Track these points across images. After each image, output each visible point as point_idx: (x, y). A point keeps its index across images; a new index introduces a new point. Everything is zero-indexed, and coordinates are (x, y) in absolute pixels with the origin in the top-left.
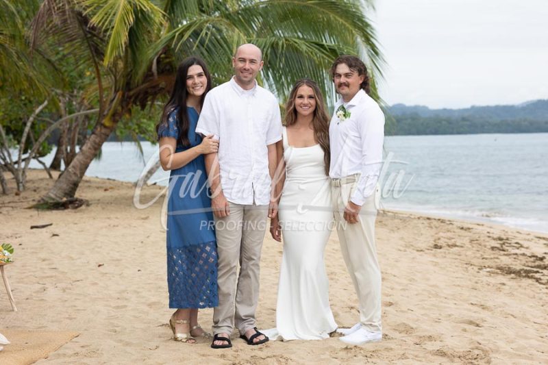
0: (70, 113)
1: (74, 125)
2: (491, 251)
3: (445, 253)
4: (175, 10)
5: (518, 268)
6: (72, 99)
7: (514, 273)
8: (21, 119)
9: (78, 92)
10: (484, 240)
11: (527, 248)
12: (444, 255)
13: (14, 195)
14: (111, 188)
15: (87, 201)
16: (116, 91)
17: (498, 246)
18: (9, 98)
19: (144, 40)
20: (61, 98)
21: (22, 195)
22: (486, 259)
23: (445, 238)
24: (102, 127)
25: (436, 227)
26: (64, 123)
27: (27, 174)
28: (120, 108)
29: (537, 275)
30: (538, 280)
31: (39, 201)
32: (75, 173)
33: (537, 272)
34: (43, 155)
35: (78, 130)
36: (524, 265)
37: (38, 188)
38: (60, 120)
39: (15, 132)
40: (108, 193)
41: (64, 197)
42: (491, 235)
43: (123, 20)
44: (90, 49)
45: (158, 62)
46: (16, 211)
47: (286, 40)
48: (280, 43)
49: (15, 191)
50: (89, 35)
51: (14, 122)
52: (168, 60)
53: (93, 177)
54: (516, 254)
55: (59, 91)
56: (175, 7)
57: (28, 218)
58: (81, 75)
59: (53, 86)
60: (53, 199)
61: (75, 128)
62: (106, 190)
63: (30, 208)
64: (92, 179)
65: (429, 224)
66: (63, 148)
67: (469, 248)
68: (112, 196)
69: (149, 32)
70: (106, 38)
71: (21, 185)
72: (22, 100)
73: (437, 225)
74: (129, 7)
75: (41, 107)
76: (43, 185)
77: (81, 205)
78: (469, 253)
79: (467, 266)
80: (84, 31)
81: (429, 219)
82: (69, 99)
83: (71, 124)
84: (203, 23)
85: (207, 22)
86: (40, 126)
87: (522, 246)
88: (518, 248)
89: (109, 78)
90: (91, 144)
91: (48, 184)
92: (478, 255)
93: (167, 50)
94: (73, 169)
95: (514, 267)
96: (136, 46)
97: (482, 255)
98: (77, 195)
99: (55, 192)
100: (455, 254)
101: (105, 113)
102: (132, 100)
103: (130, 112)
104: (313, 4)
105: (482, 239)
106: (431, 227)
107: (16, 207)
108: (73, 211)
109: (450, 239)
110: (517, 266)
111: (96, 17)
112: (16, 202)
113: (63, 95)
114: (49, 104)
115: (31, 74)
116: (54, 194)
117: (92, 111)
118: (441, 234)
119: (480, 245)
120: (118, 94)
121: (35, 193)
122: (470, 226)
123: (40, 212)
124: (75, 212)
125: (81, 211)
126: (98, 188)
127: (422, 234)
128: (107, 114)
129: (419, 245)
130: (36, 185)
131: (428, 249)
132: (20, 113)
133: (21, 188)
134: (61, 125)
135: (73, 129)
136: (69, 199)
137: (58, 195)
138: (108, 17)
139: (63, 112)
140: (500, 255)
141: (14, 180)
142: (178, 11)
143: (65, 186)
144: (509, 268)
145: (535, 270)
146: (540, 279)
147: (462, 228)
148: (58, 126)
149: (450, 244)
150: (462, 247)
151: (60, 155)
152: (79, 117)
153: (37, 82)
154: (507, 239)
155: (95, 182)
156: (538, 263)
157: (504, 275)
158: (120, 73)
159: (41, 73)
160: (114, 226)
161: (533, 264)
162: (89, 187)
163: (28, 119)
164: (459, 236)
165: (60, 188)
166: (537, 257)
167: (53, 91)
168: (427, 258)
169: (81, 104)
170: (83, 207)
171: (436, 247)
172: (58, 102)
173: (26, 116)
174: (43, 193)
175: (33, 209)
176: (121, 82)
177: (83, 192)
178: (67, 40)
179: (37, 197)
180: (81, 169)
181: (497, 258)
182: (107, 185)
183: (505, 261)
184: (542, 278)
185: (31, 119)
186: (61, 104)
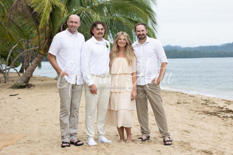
0: (28, 48)
1: (29, 54)
2: (201, 105)
3: (182, 106)
4: (70, 5)
5: (212, 112)
6: (28, 43)
7: (209, 114)
8: (7, 51)
9: (31, 40)
10: (199, 101)
11: (217, 104)
12: (181, 106)
13: (3, 83)
14: (44, 80)
15: (34, 85)
16: (46, 39)
17: (205, 103)
18: (2, 42)
19: (57, 18)
20: (23, 42)
21: (7, 83)
22: (199, 108)
23: (182, 100)
24: (40, 54)
25: (179, 96)
26: (25, 53)
27: (9, 74)
28: (47, 46)
29: (219, 115)
30: (219, 116)
31: (14, 85)
32: (29, 74)
33: (219, 113)
34: (16, 67)
35: (31, 55)
36: (214, 111)
37: (14, 80)
38: (23, 52)
39: (5, 57)
40: (43, 82)
41: (24, 83)
42: (203, 99)
43: (47, 10)
44: (35, 21)
45: (63, 27)
46: (4, 89)
47: (117, 18)
48: (114, 19)
49: (4, 81)
50: (34, 16)
51: (4, 53)
53: (37, 76)
54: (212, 106)
55: (22, 40)
56: (70, 4)
57: (9, 92)
58: (31, 33)
59: (20, 37)
60: (20, 84)
61: (29, 55)
62: (42, 81)
63: (10, 88)
64: (37, 77)
65: (177, 94)
66: (25, 63)
67: (192, 104)
68: (44, 83)
69: (59, 15)
70: (41, 17)
71: (6, 79)
72: (7, 43)
73: (180, 95)
74: (50, 4)
75: (15, 46)
76: (16, 79)
77: (31, 87)
78: (192, 106)
79: (190, 111)
80: (32, 14)
81: (177, 92)
82: (27, 43)
83: (28, 53)
84: (81, 11)
85: (83, 10)
86: (15, 54)
87: (215, 103)
88: (213, 104)
89: (43, 34)
90: (35, 61)
91: (18, 79)
92: (196, 107)
94: (28, 72)
95: (210, 111)
96: (54, 20)
97: (197, 107)
98: (30, 83)
99: (20, 81)
100: (186, 106)
101: (41, 48)
104: (128, 3)
105: (198, 100)
106: (177, 96)
107: (4, 88)
108: (28, 89)
109: (185, 100)
110: (211, 111)
111: (36, 8)
112: (4, 86)
113: (24, 41)
114: (18, 45)
115: (11, 32)
116: (20, 82)
117: (36, 48)
118: (181, 98)
119: (197, 102)
120: (47, 40)
121: (12, 82)
122: (194, 95)
123: (14, 90)
124: (29, 90)
125: (31, 89)
126: (39, 80)
127: (173, 98)
128: (42, 49)
129: (171, 102)
130: (13, 79)
131: (175, 104)
132: (6, 49)
133: (7, 80)
134: (24, 54)
135: (28, 55)
136: (26, 84)
137: (22, 83)
138: (41, 8)
139: (25, 49)
140: (205, 107)
141: (4, 77)
142: (71, 6)
143: (24, 79)
144: (208, 112)
145: (219, 112)
146: (220, 116)
147: (190, 96)
148: (22, 54)
149: (184, 102)
150: (189, 103)
151: (23, 67)
152: (31, 50)
153: (13, 36)
154: (209, 100)
155: (38, 78)
156: (220, 110)
157: (205, 114)
158: (48, 32)
159: (15, 32)
160: (44, 95)
161: (218, 110)
162: (35, 80)
163: (10, 51)
164: (189, 99)
165: (22, 80)
166: (220, 107)
167: (20, 39)
168: (174, 107)
169: (32, 45)
170: (32, 87)
171: (178, 103)
172: (22, 44)
173: (9, 50)
174: (16, 82)
175: (11, 88)
176: (48, 36)
177: (33, 82)
178: (25, 18)
179: (13, 84)
180: (31, 72)
181: (203, 108)
182: (43, 79)
183: (207, 109)
184: (221, 115)
185: (11, 51)
186: (24, 45)
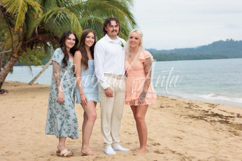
4: (45, 5)
9: (2, 43)
14: (18, 85)
15: (7, 90)
16: (19, 42)
19: (32, 18)
24: (13, 58)
28: (21, 49)
32: (1, 78)
35: (2, 60)
40: (16, 87)
43: (22, 10)
44: (7, 22)
45: (38, 28)
50: (6, 17)
52: (42, 28)
58: (3, 35)
68: (18, 89)
69: (34, 15)
74: (25, 3)
80: (4, 14)
84: (58, 11)
89: (16, 35)
93: (42, 23)
94: (0, 76)
98: (2, 88)
101: (15, 51)
102: (27, 45)
103: (26, 51)
111: (10, 8)
117: (9, 51)
124: (2, 96)
125: (4, 95)
126: (12, 85)
138: (15, 8)
152: (3, 54)
158: (21, 33)
160: (19, 101)
162: (8, 85)
169: (3, 48)
170: (5, 93)
176: (22, 38)
177: (5, 87)
180: (4, 77)
182: (16, 84)
